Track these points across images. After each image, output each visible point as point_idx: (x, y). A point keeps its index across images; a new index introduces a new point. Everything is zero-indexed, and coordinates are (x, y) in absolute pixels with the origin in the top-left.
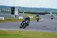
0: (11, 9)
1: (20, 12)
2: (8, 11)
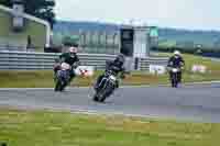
0: (119, 32)
1: (154, 49)
2: (110, 41)
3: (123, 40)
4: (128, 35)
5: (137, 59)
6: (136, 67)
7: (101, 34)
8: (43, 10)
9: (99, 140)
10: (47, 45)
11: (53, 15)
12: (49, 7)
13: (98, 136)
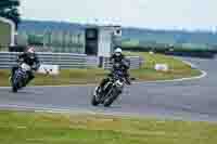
0: (83, 33)
2: (75, 40)
3: (87, 39)
4: (92, 34)
5: (101, 58)
6: (100, 66)
7: (65, 33)
8: (7, 10)
9: (63, 138)
10: (12, 45)
11: (18, 15)
12: (13, 7)
13: (62, 134)
